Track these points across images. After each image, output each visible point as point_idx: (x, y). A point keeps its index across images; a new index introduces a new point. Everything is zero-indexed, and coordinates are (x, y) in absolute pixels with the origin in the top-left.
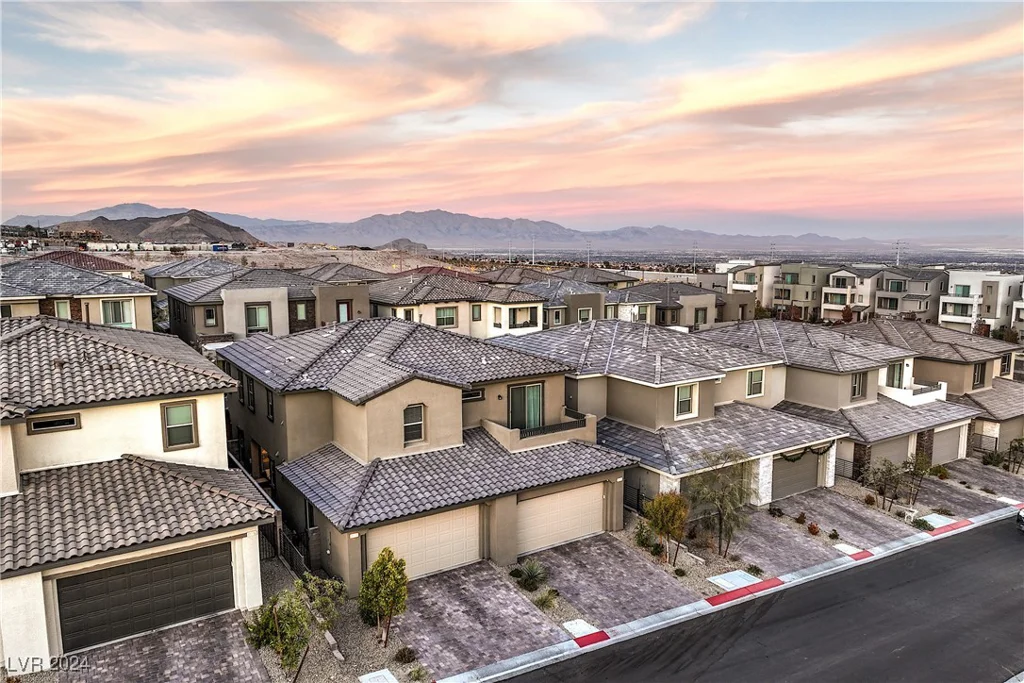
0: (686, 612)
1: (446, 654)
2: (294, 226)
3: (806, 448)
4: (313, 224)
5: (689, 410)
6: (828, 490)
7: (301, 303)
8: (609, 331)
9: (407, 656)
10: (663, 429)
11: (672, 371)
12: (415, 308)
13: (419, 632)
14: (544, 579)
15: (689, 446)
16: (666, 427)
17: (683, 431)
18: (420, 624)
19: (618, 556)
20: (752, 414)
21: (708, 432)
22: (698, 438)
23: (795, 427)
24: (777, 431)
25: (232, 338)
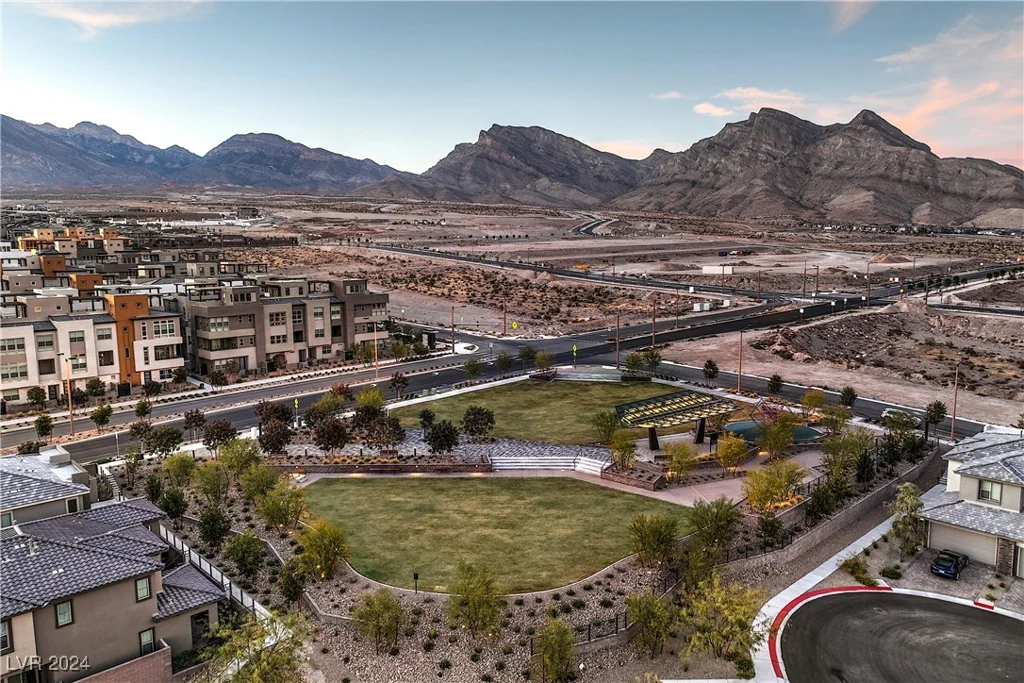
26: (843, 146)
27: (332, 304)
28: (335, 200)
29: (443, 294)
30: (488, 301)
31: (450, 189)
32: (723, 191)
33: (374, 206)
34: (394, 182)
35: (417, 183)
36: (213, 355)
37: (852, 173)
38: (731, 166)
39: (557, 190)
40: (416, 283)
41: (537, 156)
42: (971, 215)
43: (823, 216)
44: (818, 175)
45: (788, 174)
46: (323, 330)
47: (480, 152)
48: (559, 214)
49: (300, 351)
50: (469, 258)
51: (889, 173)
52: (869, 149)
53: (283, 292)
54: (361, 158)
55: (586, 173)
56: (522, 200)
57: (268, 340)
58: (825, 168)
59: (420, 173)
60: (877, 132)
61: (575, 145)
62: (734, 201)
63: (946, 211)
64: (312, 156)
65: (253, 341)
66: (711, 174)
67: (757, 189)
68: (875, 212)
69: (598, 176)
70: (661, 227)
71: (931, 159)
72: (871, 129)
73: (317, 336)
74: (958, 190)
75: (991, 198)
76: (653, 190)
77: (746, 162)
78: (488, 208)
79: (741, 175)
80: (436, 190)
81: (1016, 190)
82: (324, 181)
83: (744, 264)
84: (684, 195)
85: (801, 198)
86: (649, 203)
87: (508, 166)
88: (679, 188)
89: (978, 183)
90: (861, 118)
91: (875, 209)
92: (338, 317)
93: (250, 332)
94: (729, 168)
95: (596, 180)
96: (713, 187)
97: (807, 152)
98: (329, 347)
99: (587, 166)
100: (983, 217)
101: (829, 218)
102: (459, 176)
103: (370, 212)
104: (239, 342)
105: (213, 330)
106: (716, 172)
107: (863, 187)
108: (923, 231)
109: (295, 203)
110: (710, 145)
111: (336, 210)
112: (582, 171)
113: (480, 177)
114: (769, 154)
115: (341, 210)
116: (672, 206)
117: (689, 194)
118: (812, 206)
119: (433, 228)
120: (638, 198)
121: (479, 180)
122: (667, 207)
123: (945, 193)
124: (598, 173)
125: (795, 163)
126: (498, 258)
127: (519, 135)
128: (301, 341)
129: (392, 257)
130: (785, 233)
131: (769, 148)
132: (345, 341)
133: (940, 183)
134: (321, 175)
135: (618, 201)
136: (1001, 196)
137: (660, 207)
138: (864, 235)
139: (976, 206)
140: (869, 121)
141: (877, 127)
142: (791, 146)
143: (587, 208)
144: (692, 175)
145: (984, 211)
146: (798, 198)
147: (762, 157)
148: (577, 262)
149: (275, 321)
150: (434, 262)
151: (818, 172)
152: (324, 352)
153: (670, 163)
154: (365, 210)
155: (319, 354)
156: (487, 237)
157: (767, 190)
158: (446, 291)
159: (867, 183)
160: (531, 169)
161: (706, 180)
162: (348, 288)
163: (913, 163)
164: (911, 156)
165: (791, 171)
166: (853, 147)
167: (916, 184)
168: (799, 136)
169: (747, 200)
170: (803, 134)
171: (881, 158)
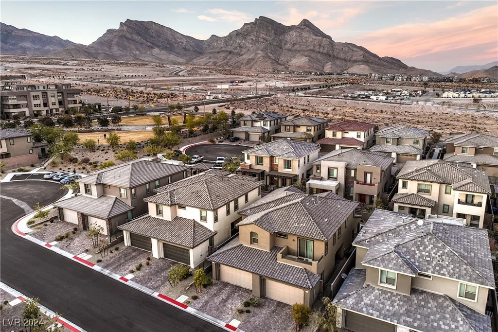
1: (201, 304)
5: (392, 284)
7: (353, 170)
8: (413, 228)
9: (195, 298)
10: (368, 285)
11: (383, 260)
12: (408, 181)
13: (208, 295)
14: (255, 306)
15: (364, 298)
16: (372, 285)
17: (377, 291)
18: (210, 295)
19: (289, 318)
20: (440, 306)
21: (389, 298)
22: (376, 298)
23: (453, 326)
24: (433, 321)
25: (321, 179)
26: (295, 36)
27: (58, 93)
28: (39, 59)
29: (104, 96)
30: (124, 97)
31: (105, 53)
32: (244, 56)
33: (63, 62)
34: (73, 49)
35: (86, 50)
36: (11, 111)
37: (299, 49)
38: (247, 44)
39: (163, 55)
40: (91, 92)
41: (151, 36)
42: (347, 68)
43: (287, 68)
44: (286, 49)
45: (273, 48)
46: (55, 103)
47: (120, 34)
48: (164, 67)
49: (46, 111)
50: (116, 83)
51: (315, 49)
52: (307, 37)
53: (37, 88)
54: (52, 35)
55: (178, 46)
56: (146, 60)
57: (33, 106)
58: (288, 46)
59: (88, 45)
60: (310, 30)
61: (171, 32)
62: (249, 61)
63: (337, 66)
64: (21, 33)
65: (27, 106)
66: (238, 48)
67: (259, 56)
68: (309, 67)
69: (183, 48)
70: (211, 72)
71: (332, 43)
72: (307, 28)
73: (53, 105)
74: (342, 57)
75: (354, 61)
76: (211, 55)
77: (254, 42)
78: (127, 63)
79: (252, 49)
80: (98, 54)
81: (363, 57)
82: (29, 48)
84: (226, 58)
85: (278, 60)
86: (209, 62)
87: (137, 42)
88: (223, 55)
89: (349, 54)
90: (303, 23)
91: (309, 65)
92: (61, 98)
93: (26, 102)
94: (246, 45)
95: (183, 50)
96: (239, 55)
97: (281, 38)
98: (58, 109)
99: (179, 43)
100: (351, 69)
101: (290, 69)
102: (110, 47)
103: (61, 65)
104: (21, 106)
105: (10, 101)
106: (241, 47)
107: (304, 55)
109: (15, 60)
110: (237, 33)
111: (41, 64)
112: (176, 45)
113: (122, 48)
114: (264, 39)
115: (44, 64)
116: (220, 63)
117: (228, 58)
118: (283, 64)
119: (97, 72)
120: (204, 60)
121: (121, 49)
122: (218, 64)
123: (337, 58)
124: (184, 47)
125: (275, 43)
126: (129, 83)
127: (142, 26)
128: (47, 107)
129: (78, 83)
130: (264, 75)
131: (264, 36)
132: (65, 107)
133: (335, 53)
134: (28, 44)
135: (195, 61)
136: (358, 60)
137: (215, 63)
139: (349, 64)
140: (306, 24)
141: (310, 28)
142: (274, 35)
143: (179, 64)
144: (230, 48)
145: (352, 66)
146: (277, 60)
147: (261, 40)
148: (166, 85)
149: (35, 98)
150: (99, 85)
152: (56, 111)
153: (219, 42)
154: (58, 64)
155: (54, 112)
156: (125, 76)
157: (263, 56)
158: (105, 95)
159: (306, 54)
160: (149, 44)
161: (236, 51)
162: (64, 87)
163: (324, 44)
164: (323, 41)
165: (274, 47)
166: (300, 36)
167: (326, 54)
168: (277, 31)
169: (255, 61)
170: (279, 30)
171: (312, 42)
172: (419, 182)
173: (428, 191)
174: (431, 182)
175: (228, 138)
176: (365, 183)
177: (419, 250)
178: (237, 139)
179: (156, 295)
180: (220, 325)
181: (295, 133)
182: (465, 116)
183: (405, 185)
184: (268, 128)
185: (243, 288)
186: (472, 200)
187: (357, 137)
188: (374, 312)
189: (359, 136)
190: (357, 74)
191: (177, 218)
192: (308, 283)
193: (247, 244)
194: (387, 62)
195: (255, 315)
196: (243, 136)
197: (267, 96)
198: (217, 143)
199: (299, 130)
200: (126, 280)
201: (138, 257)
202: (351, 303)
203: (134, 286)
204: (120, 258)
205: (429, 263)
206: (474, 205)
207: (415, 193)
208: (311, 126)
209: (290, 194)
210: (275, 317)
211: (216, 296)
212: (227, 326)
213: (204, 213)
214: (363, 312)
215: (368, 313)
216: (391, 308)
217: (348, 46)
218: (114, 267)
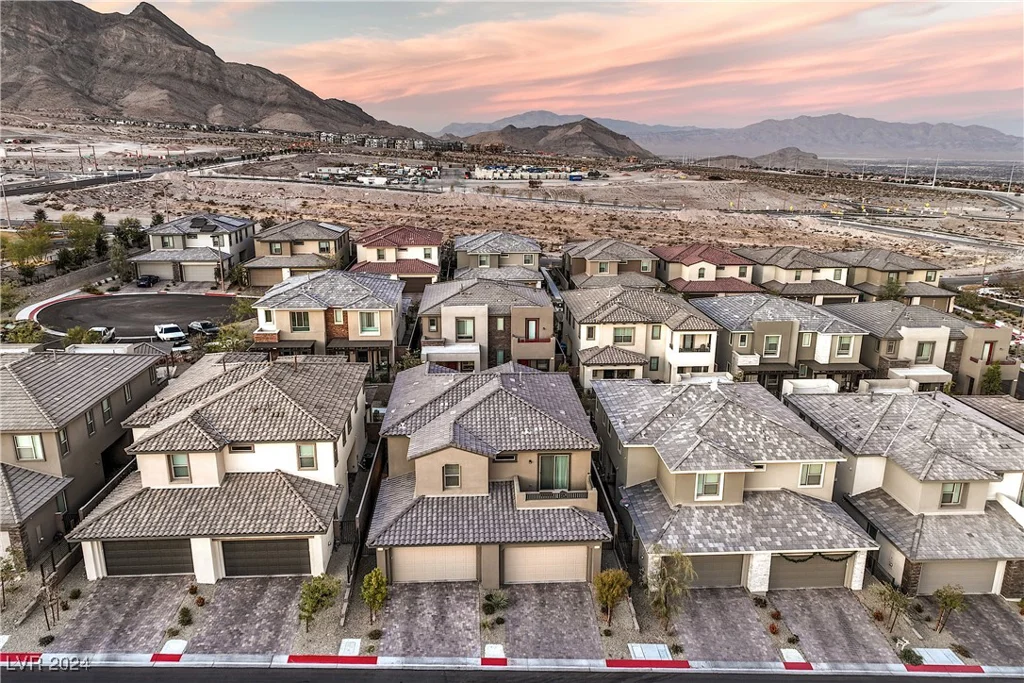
0: (582, 664)
1: (399, 641)
2: (679, 132)
3: (815, 553)
4: (699, 130)
5: (716, 493)
6: (851, 593)
7: (501, 317)
8: (694, 399)
9: (376, 635)
10: (679, 506)
11: (698, 459)
12: (597, 326)
13: (397, 621)
14: (504, 607)
15: (688, 528)
16: (684, 505)
17: (697, 512)
18: (402, 616)
19: (576, 605)
20: (787, 506)
21: (721, 517)
22: (704, 522)
23: (820, 529)
24: (795, 530)
25: (444, 343)
26: (126, 38)
37: (142, 69)
42: (258, 118)
44: (106, 68)
45: (70, 62)
51: (179, 72)
52: (155, 44)
58: (111, 60)
60: (160, 28)
62: (7, 90)
63: (237, 113)
67: (35, 78)
68: (172, 111)
71: (216, 61)
72: (154, 25)
74: (244, 94)
75: (271, 103)
81: (289, 98)
83: (20, 149)
85: (90, 92)
89: (258, 88)
90: (141, 11)
91: (172, 108)
97: (87, 40)
100: (267, 120)
101: (125, 115)
107: (157, 85)
108: (212, 129)
114: (41, 37)
118: (105, 101)
123: (235, 96)
125: (75, 51)
130: (72, 126)
131: (40, 30)
133: (228, 86)
136: (278, 102)
138: (157, 130)
139: (260, 110)
140: (149, 14)
142: (68, 32)
145: (267, 115)
146: (87, 92)
147: (34, 40)
151: (104, 65)
157: (47, 80)
159: (160, 81)
163: (200, 65)
164: (197, 57)
165: (73, 60)
166: (139, 41)
167: (207, 85)
168: (75, 21)
169: (24, 89)
170: (80, 19)
171: (169, 56)
172: (617, 326)
173: (628, 339)
174: (635, 323)
175: (128, 281)
176: (527, 340)
177: (730, 429)
178: (152, 281)
179: (281, 661)
180: (470, 667)
181: (295, 258)
182: (532, 210)
183: (591, 334)
184: (226, 249)
185: (454, 583)
186: (692, 344)
187: (425, 257)
188: (716, 545)
189: (427, 256)
190: (288, 132)
191: (228, 477)
192: (598, 530)
193: (435, 492)
194: (337, 109)
195: (516, 623)
196: (167, 272)
197: (136, 176)
198: (107, 293)
199: (300, 249)
200: (177, 658)
201: (156, 596)
202: (675, 541)
203: (209, 664)
204: (105, 616)
205: (755, 444)
206: (698, 350)
207: (611, 344)
208: (328, 241)
209: (465, 377)
210: (552, 614)
211: (415, 616)
212: (485, 661)
213: (307, 451)
214: (700, 550)
215: (710, 550)
216: (733, 531)
217: (254, 72)
218: (107, 639)
